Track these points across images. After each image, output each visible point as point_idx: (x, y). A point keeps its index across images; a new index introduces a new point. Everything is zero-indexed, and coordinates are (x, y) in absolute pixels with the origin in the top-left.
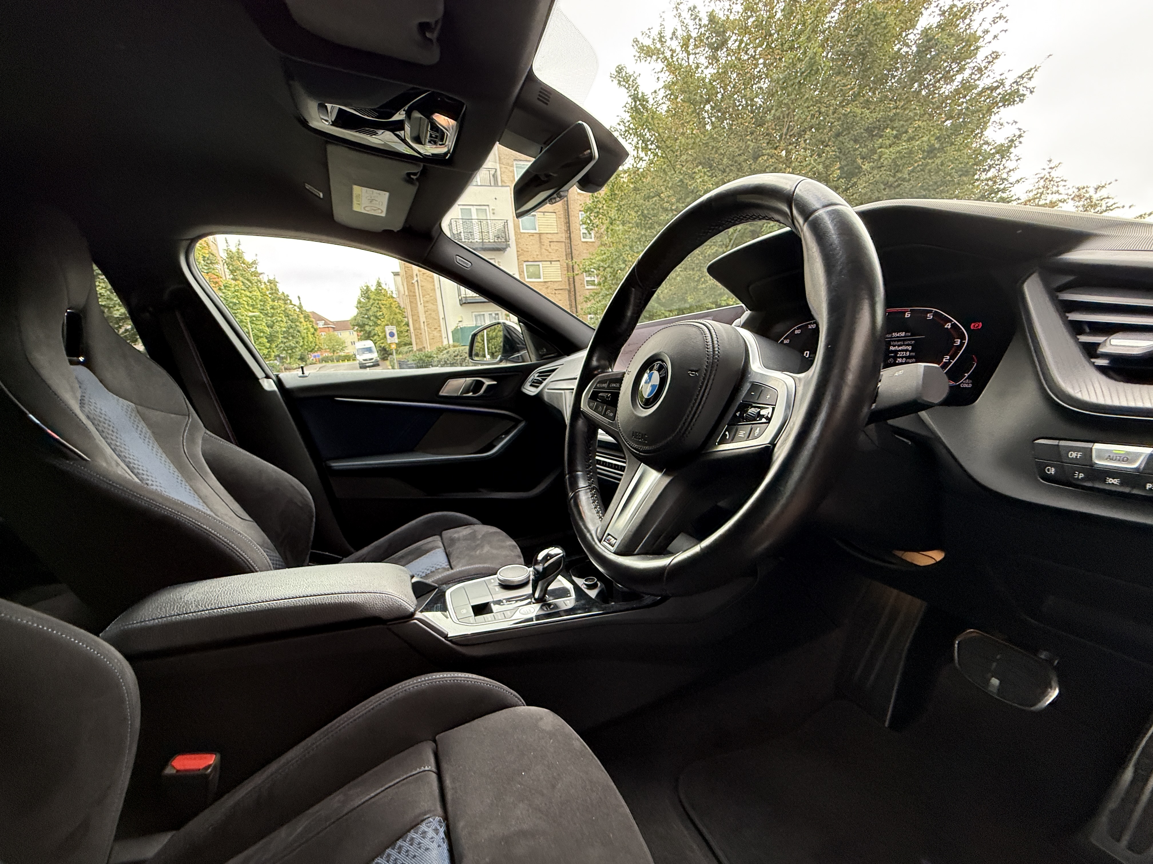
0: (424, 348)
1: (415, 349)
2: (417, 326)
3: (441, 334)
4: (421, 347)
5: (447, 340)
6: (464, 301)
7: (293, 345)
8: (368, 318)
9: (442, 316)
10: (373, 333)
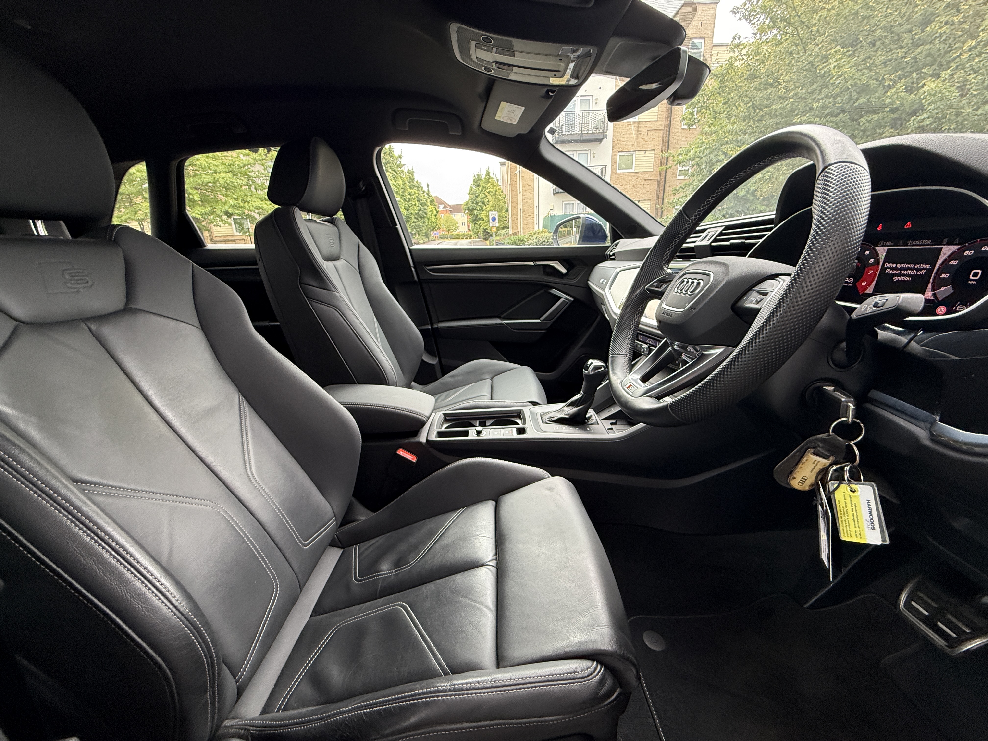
0: (518, 232)
1: (511, 232)
2: (515, 212)
3: (534, 220)
4: (516, 231)
5: (538, 227)
6: (557, 191)
8: (477, 203)
9: (536, 204)
10: (479, 217)
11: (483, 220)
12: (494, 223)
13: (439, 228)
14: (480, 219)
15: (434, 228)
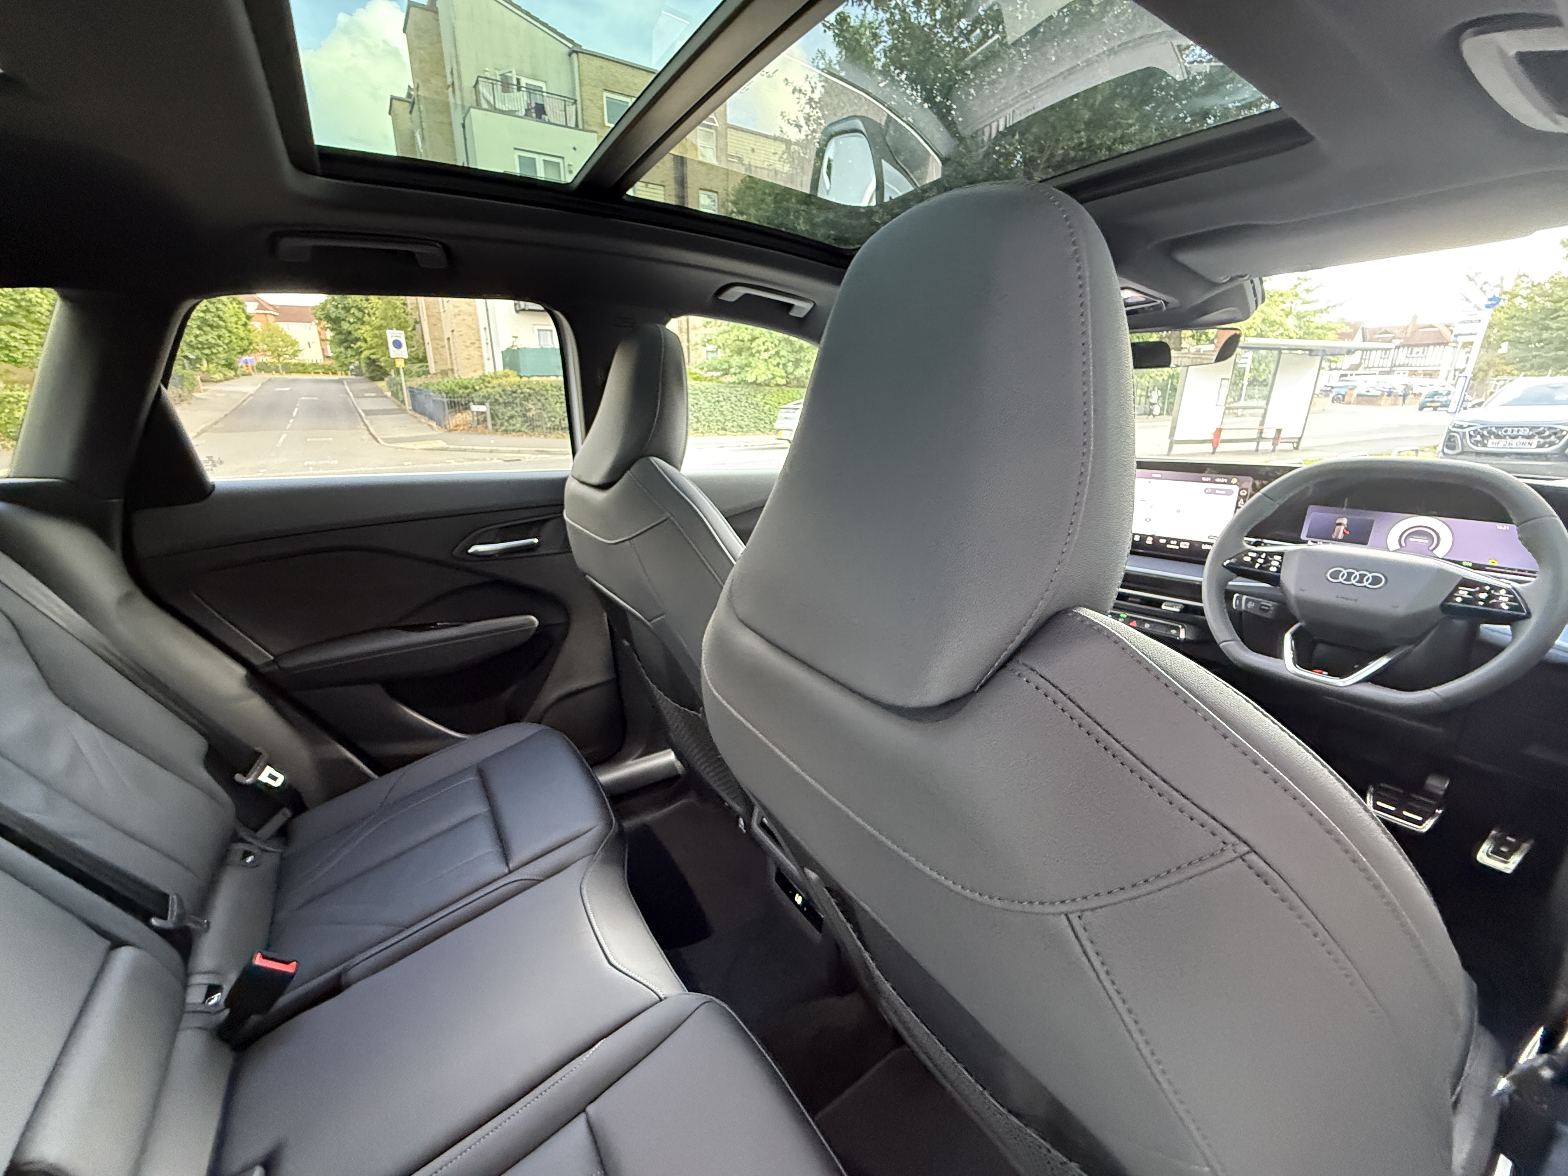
0: (452, 370)
1: (432, 370)
2: (436, 334)
3: (482, 352)
4: (444, 368)
5: (493, 365)
6: (522, 307)
7: (213, 341)
9: (483, 323)
10: (353, 336)
11: (366, 341)
12: (398, 351)
13: (255, 350)
14: (358, 340)
15: (245, 351)
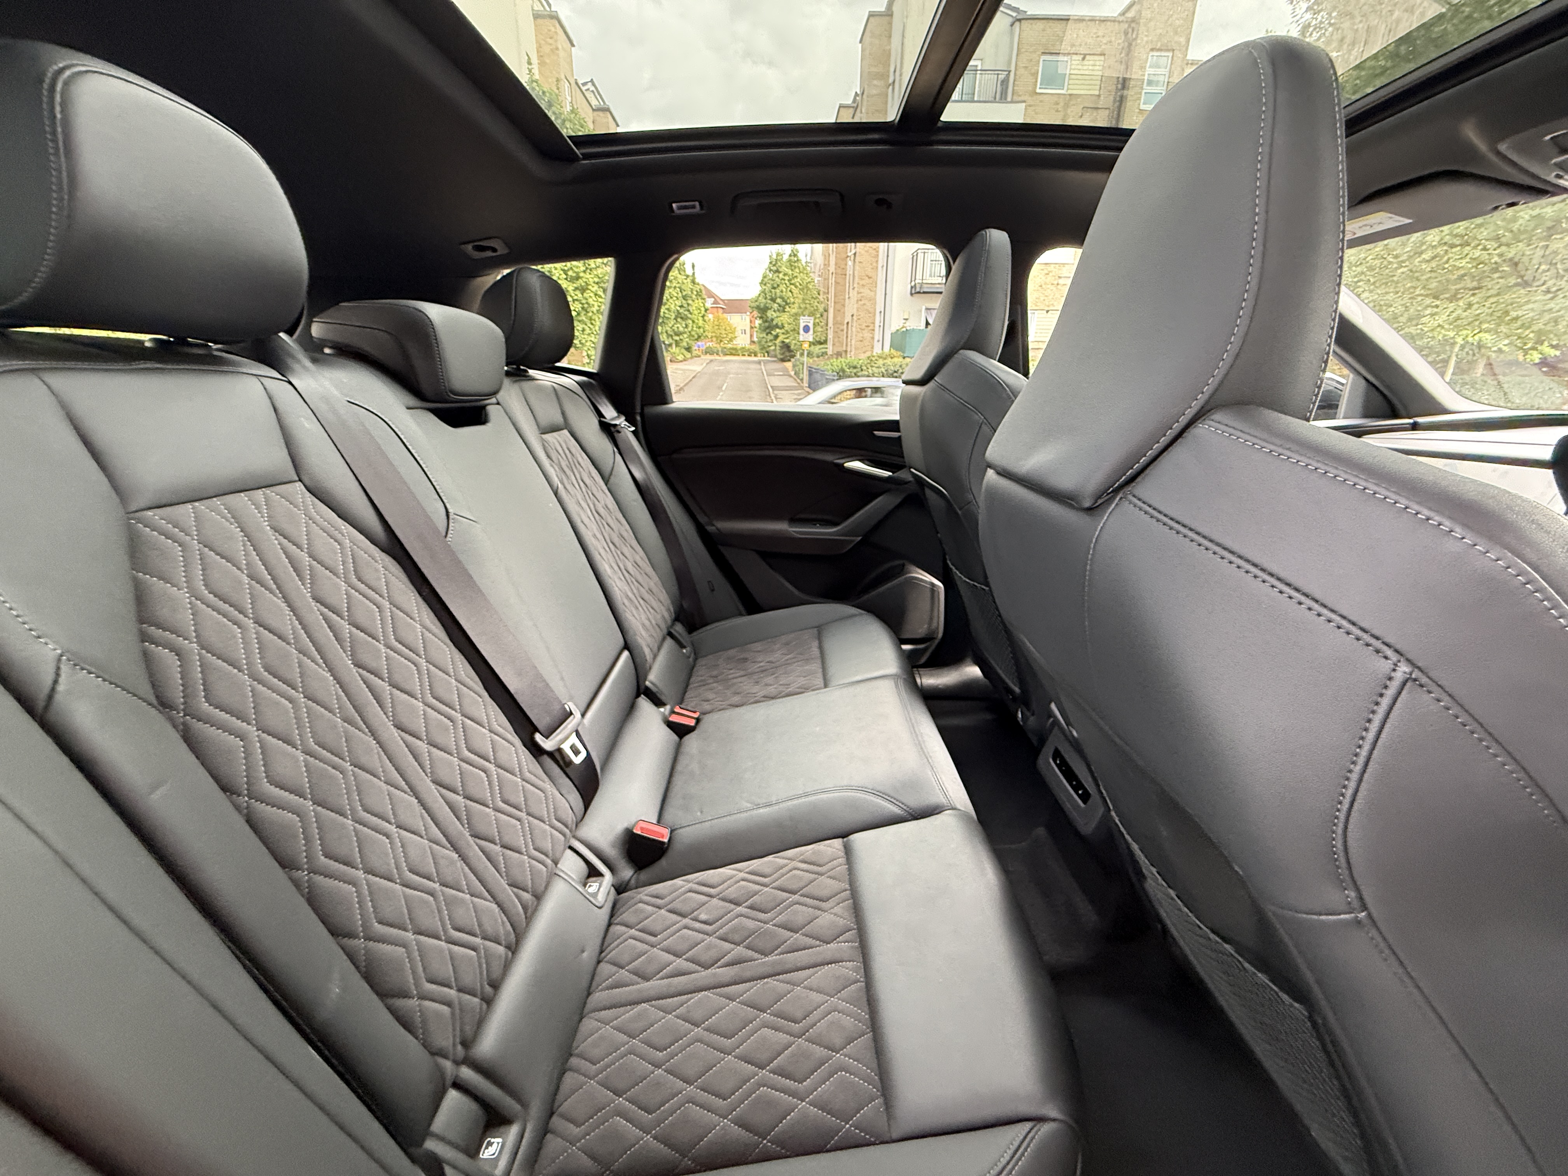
0: (846, 351)
1: (830, 352)
2: (839, 319)
4: (840, 349)
5: (882, 347)
6: (918, 290)
7: (681, 329)
8: (773, 300)
9: (880, 308)
10: (774, 323)
12: (806, 335)
13: (706, 337)
15: (699, 337)
